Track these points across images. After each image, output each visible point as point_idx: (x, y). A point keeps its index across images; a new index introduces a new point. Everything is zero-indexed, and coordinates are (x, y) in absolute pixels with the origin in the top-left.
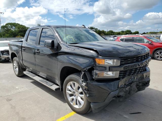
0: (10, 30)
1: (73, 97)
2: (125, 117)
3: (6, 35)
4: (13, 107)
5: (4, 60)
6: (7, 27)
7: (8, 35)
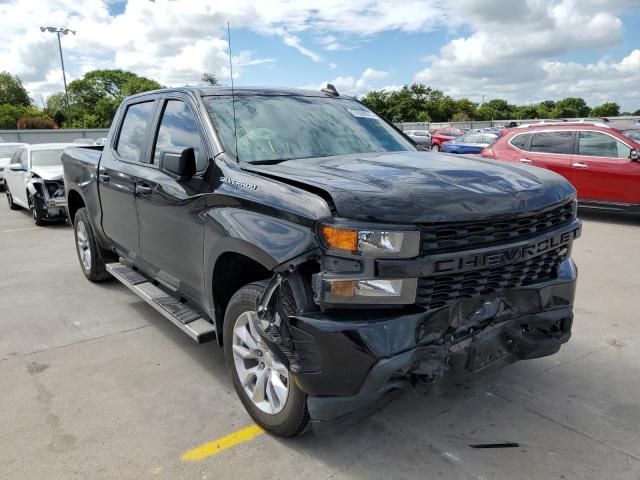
0: (101, 97)
1: (254, 370)
2: (447, 460)
3: (86, 116)
4: (45, 396)
5: (56, 216)
6: (88, 88)
7: (93, 118)
